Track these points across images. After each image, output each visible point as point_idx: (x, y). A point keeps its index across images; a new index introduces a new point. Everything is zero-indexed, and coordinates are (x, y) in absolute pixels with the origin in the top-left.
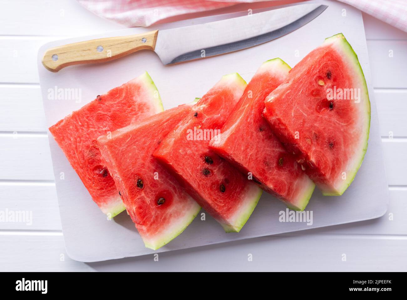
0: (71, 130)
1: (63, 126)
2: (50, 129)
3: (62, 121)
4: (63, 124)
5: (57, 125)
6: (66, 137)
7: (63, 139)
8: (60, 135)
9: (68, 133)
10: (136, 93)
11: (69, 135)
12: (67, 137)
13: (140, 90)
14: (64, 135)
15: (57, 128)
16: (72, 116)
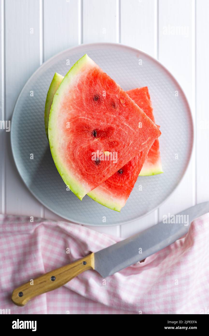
0: (140, 102)
1: (145, 98)
2: (146, 87)
3: (149, 98)
4: (147, 98)
5: (148, 93)
6: (136, 96)
7: (136, 94)
8: (139, 93)
9: (139, 100)
10: (150, 159)
11: (137, 99)
12: (136, 98)
13: (151, 164)
14: (138, 96)
15: (146, 93)
16: (150, 106)
